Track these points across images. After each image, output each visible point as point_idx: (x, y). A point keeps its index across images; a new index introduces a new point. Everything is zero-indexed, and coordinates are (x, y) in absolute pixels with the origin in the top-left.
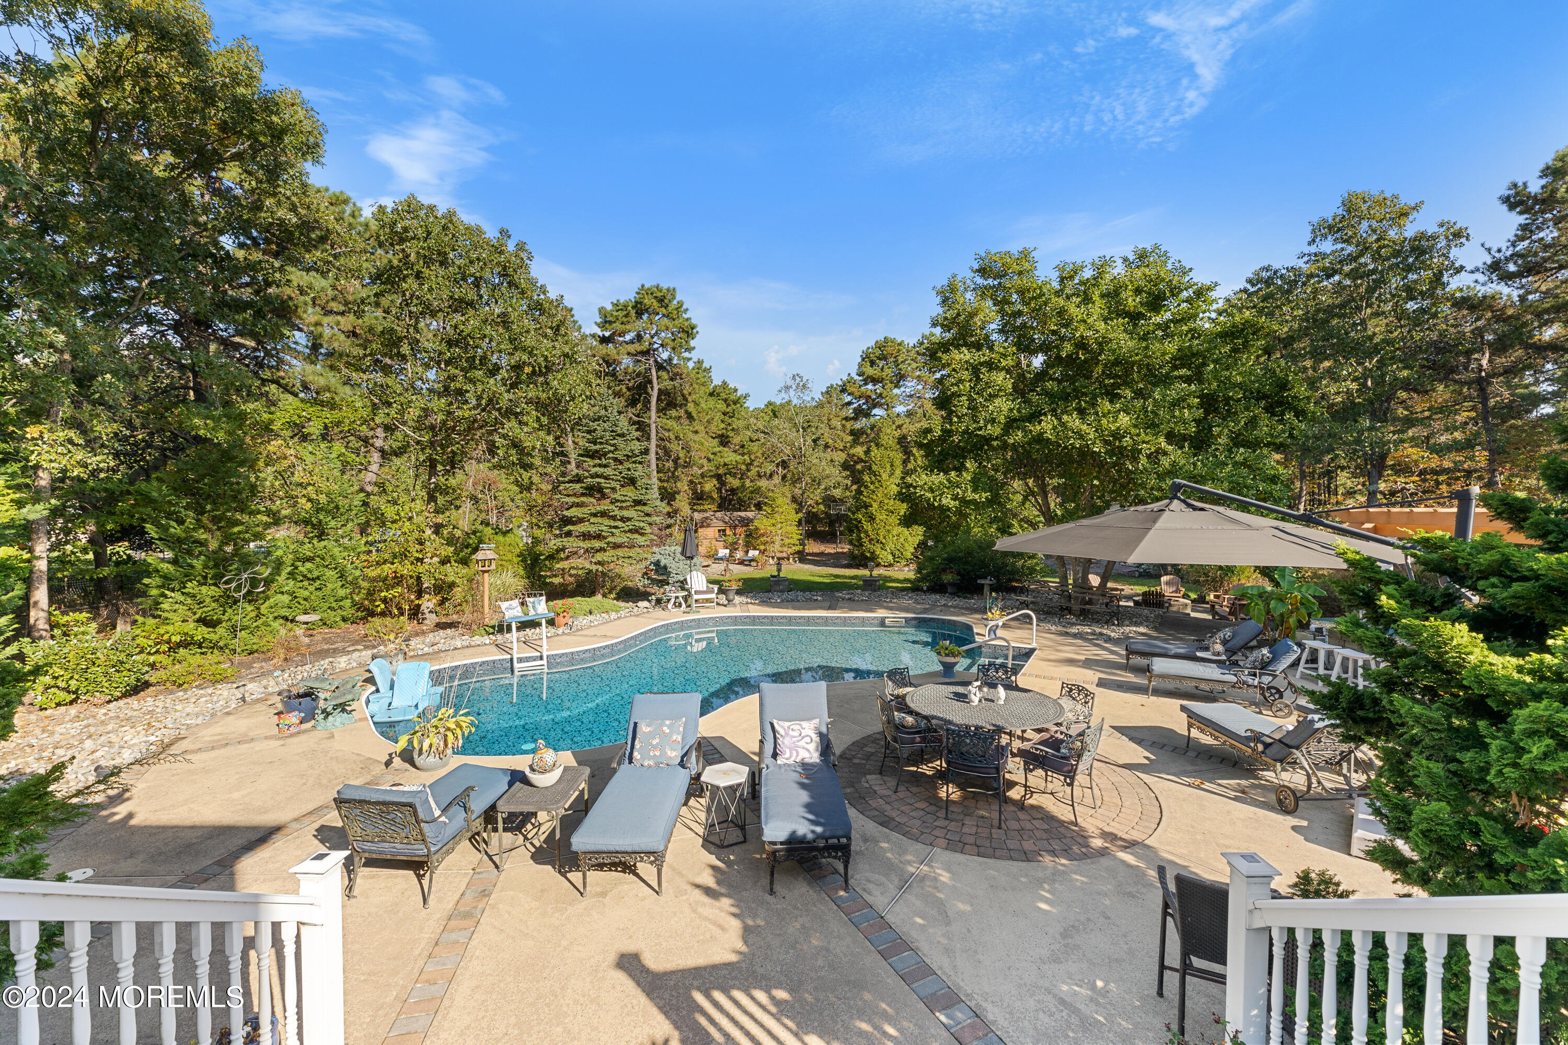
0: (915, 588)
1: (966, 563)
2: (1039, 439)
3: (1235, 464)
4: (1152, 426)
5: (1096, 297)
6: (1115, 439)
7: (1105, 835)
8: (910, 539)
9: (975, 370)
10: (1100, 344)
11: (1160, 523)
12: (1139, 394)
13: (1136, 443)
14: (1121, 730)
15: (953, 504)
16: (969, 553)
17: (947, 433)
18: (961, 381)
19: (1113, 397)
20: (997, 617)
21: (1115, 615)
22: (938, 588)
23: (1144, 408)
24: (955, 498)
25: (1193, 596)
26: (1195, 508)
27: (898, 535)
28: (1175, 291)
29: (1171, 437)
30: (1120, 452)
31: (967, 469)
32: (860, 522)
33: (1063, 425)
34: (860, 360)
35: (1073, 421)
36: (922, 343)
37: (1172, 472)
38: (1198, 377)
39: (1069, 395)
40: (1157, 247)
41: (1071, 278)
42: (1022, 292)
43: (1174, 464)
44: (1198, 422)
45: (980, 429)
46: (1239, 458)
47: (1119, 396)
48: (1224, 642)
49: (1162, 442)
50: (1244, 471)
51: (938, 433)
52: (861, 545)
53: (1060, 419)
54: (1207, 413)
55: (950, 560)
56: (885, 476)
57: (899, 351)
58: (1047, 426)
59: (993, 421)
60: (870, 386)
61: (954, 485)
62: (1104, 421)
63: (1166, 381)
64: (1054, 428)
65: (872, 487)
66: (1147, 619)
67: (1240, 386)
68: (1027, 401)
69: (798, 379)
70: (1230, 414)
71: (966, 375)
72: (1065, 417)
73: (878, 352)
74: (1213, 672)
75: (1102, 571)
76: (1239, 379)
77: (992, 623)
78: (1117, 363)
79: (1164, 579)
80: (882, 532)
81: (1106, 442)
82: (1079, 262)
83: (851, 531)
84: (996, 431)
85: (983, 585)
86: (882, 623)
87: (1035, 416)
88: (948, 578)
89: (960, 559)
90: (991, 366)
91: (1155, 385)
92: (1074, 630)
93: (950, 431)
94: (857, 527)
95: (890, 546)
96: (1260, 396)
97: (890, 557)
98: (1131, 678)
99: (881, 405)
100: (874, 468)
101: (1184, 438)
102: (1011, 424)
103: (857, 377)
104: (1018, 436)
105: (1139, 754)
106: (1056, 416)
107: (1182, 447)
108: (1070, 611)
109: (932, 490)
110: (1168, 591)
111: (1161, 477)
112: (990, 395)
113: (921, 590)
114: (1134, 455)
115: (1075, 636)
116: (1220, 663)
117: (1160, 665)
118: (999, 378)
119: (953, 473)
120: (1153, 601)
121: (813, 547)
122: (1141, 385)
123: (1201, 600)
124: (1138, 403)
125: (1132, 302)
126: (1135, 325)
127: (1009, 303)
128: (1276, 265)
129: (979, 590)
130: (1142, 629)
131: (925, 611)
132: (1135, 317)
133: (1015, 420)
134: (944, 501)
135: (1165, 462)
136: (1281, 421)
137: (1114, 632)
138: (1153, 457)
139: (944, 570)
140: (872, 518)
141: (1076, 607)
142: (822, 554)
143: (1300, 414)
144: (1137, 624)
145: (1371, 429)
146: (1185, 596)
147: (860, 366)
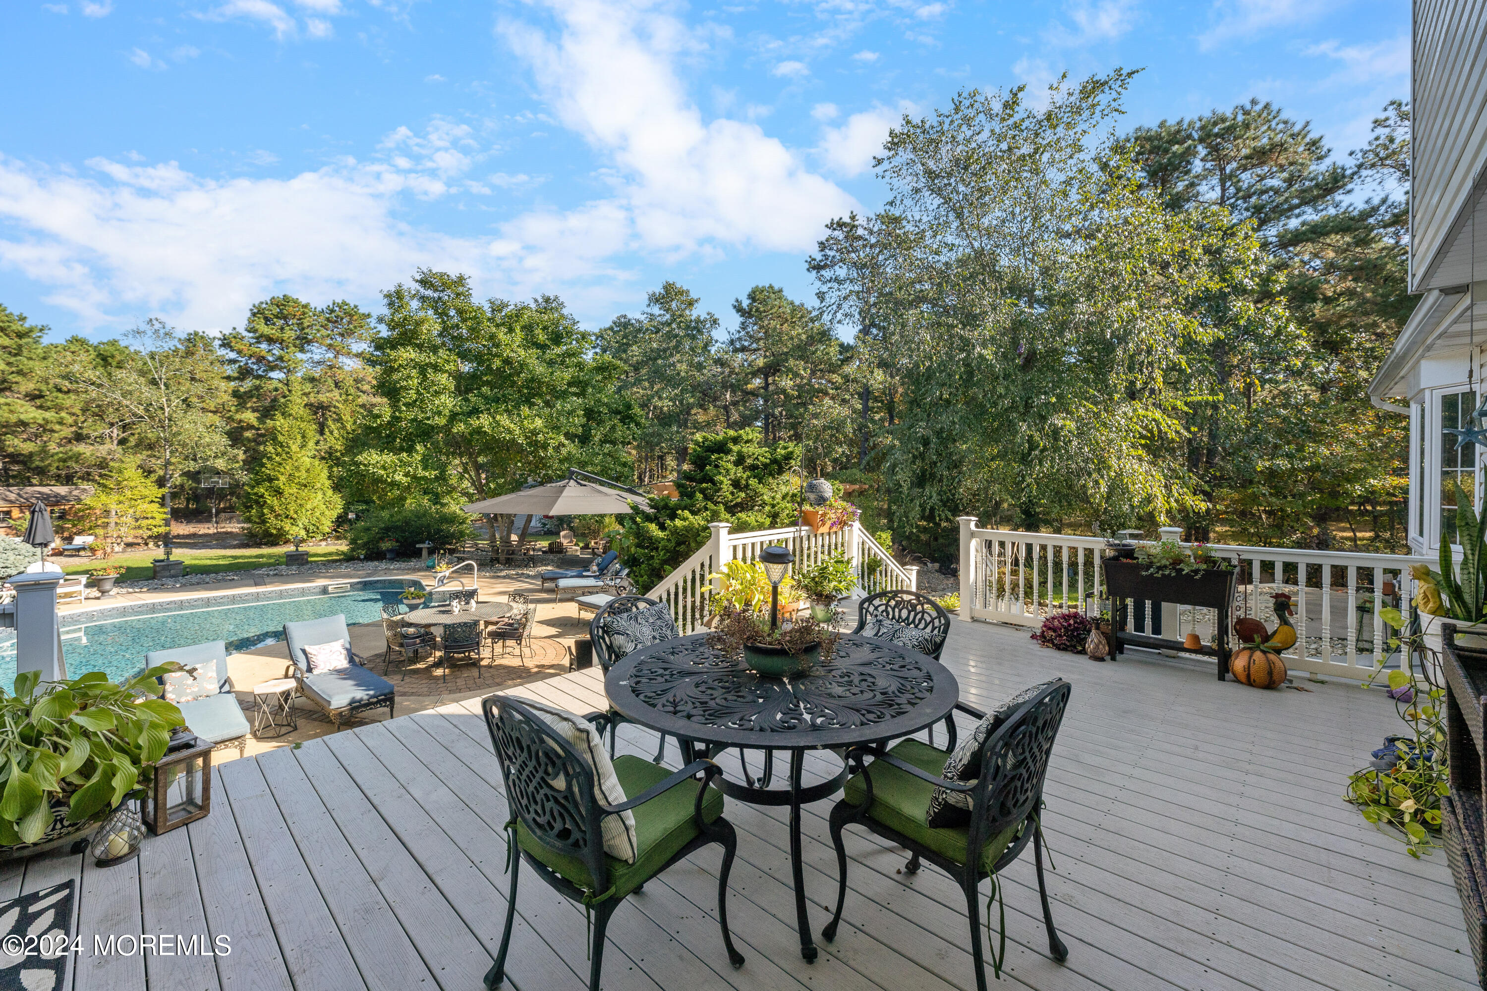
0: (349, 558)
1: (404, 531)
2: (479, 431)
3: (604, 454)
4: (556, 428)
5: (518, 330)
6: (533, 435)
7: (538, 666)
8: (327, 512)
9: (423, 370)
10: (521, 365)
11: (565, 494)
12: (547, 404)
13: (546, 439)
14: (541, 622)
15: (404, 480)
16: (407, 523)
17: (395, 419)
18: (409, 377)
19: (531, 405)
20: (444, 570)
21: (533, 561)
22: (375, 555)
23: (551, 415)
24: (407, 475)
25: (581, 545)
26: (581, 485)
27: (313, 509)
28: (569, 334)
29: (567, 435)
30: (535, 444)
31: (416, 451)
32: (262, 496)
33: (498, 423)
34: (249, 314)
35: (504, 420)
36: (332, 311)
37: (568, 459)
38: (582, 394)
39: (499, 399)
40: (556, 298)
41: (500, 311)
42: (460, 312)
43: (569, 453)
44: (583, 426)
45: (428, 419)
46: (606, 451)
47: (534, 404)
48: (598, 565)
49: (562, 438)
50: (609, 459)
51: (387, 418)
52: (264, 522)
53: (494, 418)
54: (588, 421)
55: (387, 529)
56: (294, 448)
57: (304, 313)
58: (484, 421)
59: (439, 413)
60: (264, 346)
61: (403, 464)
62: (526, 422)
63: (563, 395)
64: (490, 424)
65: (278, 459)
66: (553, 561)
67: (606, 405)
68: (467, 400)
69: (157, 326)
70: (600, 423)
71: (414, 373)
72: (498, 417)
73: (276, 310)
74: (591, 582)
75: (520, 532)
76: (606, 400)
77: (440, 575)
78: (533, 380)
79: (562, 533)
80: (292, 507)
81: (527, 437)
82: (505, 301)
83: (248, 508)
84: (441, 421)
85: (421, 549)
86: (324, 590)
87: (475, 412)
88: (385, 545)
89: (397, 527)
90: (436, 368)
91: (557, 398)
92: (503, 574)
93: (398, 418)
94: (257, 502)
95: (303, 521)
96: (617, 412)
97: (303, 533)
98: (545, 596)
99: (281, 369)
100: (280, 438)
101: (576, 436)
102: (453, 417)
103: (245, 334)
104: (460, 428)
105: (553, 631)
106: (489, 414)
107: (574, 442)
108: (498, 560)
109: (384, 468)
110: (565, 542)
111: (561, 461)
112: (436, 391)
113: (359, 559)
114: (545, 447)
115: (504, 577)
116: (595, 577)
117: (563, 583)
118: (443, 379)
119: (405, 454)
120: (556, 550)
121: (181, 529)
122: (548, 398)
123: (586, 547)
124: (547, 411)
125: (542, 337)
126: (544, 353)
127: (447, 315)
128: (630, 316)
129: (417, 554)
130: (550, 568)
131: (369, 575)
132: (543, 347)
133: (458, 414)
134: (397, 478)
135: (564, 451)
136: (628, 428)
137: (532, 572)
138: (557, 449)
139: (382, 539)
140: (278, 493)
141: (502, 557)
142: (194, 536)
143: (638, 424)
144: (546, 565)
145: (678, 432)
146: (576, 545)
147: (250, 321)
